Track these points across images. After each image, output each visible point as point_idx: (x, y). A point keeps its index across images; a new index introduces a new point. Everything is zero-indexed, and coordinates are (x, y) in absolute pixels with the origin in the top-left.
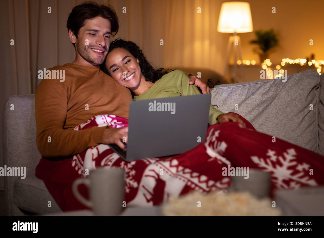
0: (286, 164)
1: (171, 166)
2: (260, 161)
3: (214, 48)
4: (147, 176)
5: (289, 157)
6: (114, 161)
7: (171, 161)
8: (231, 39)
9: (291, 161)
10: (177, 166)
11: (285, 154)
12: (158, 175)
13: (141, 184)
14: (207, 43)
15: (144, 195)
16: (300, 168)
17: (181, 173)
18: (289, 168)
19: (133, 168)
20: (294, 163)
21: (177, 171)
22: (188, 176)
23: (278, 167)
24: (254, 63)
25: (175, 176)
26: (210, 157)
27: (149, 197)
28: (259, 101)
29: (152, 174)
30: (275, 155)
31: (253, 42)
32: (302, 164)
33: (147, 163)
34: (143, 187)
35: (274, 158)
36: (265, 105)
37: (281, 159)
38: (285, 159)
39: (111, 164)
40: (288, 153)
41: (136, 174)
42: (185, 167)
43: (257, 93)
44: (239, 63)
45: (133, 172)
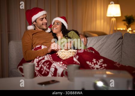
0: (99, 64)
1: (60, 64)
2: (90, 63)
3: (106, 23)
4: (52, 67)
5: (100, 61)
6: (43, 63)
7: (60, 62)
8: (112, 19)
9: (101, 63)
10: (62, 64)
11: (99, 60)
12: (55, 67)
13: (50, 70)
14: (102, 21)
15: (51, 74)
16: (103, 65)
17: (63, 66)
18: (100, 65)
19: (48, 65)
20: (102, 64)
21: (62, 66)
22: (65, 67)
23: (96, 65)
24: (124, 29)
25: (61, 67)
26: (74, 61)
27: (52, 75)
28: (101, 43)
29: (54, 66)
30: (95, 61)
31: (124, 20)
32: (104, 64)
33: (52, 62)
34: (51, 71)
35: (95, 62)
36: (102, 45)
37: (97, 62)
38: (99, 62)
39: (42, 64)
40: (100, 60)
41: (49, 67)
42: (65, 64)
43: (100, 41)
44: (118, 29)
45: (48, 66)
